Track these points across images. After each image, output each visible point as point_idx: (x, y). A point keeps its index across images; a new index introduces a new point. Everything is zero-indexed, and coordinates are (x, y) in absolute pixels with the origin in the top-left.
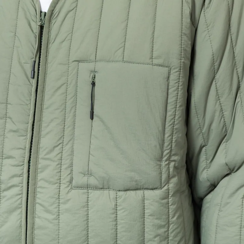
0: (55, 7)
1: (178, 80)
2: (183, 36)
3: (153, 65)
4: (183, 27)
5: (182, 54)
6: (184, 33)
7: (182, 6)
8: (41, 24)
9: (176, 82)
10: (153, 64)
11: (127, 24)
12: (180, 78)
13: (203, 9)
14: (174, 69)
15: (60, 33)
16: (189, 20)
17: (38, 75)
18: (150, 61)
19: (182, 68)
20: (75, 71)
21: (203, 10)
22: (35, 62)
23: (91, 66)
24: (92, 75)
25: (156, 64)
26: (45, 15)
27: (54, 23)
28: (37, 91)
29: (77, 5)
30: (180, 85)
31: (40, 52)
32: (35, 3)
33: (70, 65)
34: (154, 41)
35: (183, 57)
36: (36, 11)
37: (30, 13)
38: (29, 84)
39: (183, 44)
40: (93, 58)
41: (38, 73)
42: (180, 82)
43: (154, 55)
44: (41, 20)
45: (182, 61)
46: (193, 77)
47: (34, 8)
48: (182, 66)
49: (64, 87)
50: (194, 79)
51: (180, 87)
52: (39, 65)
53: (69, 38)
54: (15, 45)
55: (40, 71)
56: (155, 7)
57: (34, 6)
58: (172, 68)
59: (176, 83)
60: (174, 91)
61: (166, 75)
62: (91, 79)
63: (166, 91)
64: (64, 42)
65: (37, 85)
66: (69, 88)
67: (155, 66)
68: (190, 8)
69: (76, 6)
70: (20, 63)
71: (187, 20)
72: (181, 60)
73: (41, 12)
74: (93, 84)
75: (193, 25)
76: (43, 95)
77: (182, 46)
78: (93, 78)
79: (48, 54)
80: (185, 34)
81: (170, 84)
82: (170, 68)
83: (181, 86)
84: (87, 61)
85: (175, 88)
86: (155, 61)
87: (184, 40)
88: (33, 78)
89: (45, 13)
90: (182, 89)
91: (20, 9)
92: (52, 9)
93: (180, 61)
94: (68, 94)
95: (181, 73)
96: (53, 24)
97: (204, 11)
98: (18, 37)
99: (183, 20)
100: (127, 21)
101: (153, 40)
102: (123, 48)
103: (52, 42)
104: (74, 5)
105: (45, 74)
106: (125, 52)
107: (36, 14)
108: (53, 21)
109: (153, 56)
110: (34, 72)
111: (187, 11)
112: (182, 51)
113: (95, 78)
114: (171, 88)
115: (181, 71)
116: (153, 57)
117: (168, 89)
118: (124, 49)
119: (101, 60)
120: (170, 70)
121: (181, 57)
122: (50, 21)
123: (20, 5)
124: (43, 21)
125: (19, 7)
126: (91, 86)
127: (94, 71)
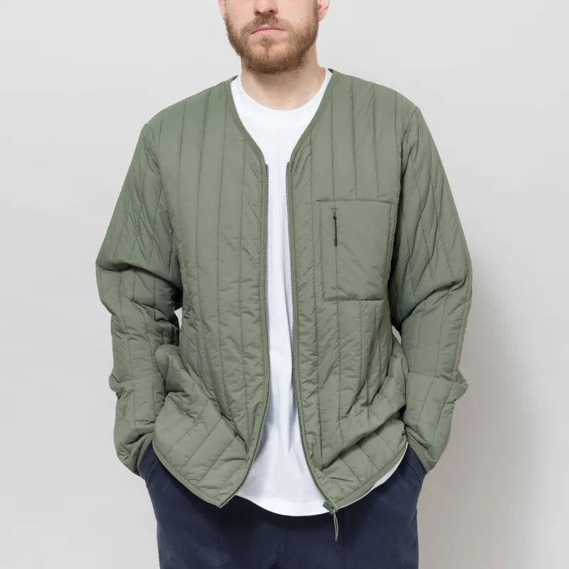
9: (394, 215)
10: (380, 201)
20: (318, 209)
25: (382, 201)
33: (313, 204)
37: (255, 166)
40: (331, 198)
61: (389, 209)
66: (314, 222)
81: (391, 217)
82: (392, 204)
84: (327, 200)
92: (292, 161)
98: (246, 185)
102: (355, 189)
106: (357, 192)
109: (379, 195)
114: (392, 220)
117: (390, 221)
119: (338, 200)
122: (292, 170)
126: (334, 221)
127: (334, 209)
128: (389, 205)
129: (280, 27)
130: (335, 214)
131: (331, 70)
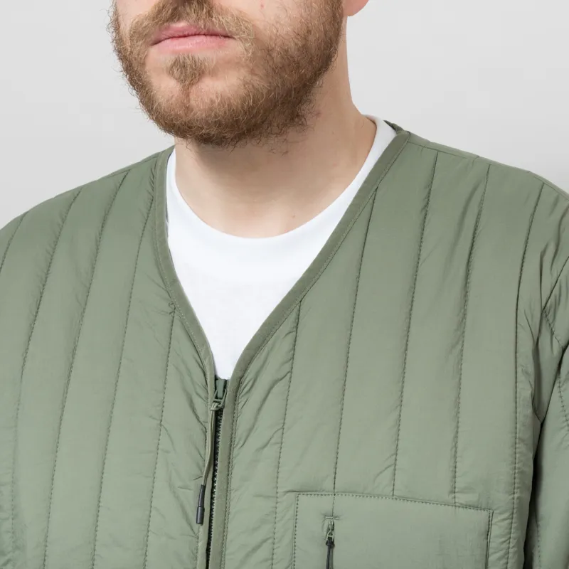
0: (245, 371)
1: (509, 536)
2: (519, 443)
3: (456, 506)
4: (518, 426)
5: (517, 481)
6: (520, 439)
7: (516, 383)
8: (217, 407)
9: (503, 539)
10: (457, 504)
11: (400, 416)
12: (512, 530)
13: (557, 381)
14: (500, 514)
15: (256, 426)
16: (529, 411)
17: (211, 516)
18: (449, 498)
19: (515, 511)
20: (291, 512)
21: (557, 385)
22: (204, 487)
23: (324, 503)
24: (327, 522)
25: (461, 504)
26: (225, 387)
27: (243, 403)
28: (208, 550)
29: (292, 368)
30: (511, 545)
31: (215, 471)
32: (202, 358)
33: (279, 500)
34: (458, 454)
35: (518, 488)
36: (205, 375)
37: (192, 379)
38: (191, 533)
39: (517, 461)
40: (328, 485)
41: (211, 510)
42: (511, 540)
43: (457, 485)
44: (216, 397)
45: (516, 496)
46: (537, 521)
47: (201, 368)
48: (515, 506)
49: (267, 546)
50: (538, 526)
51: (511, 550)
52: (212, 493)
53: (276, 439)
54: (160, 447)
55: (214, 507)
56: (457, 380)
57: (201, 365)
58: (495, 512)
59: (504, 542)
60: (500, 559)
61: (483, 527)
62: (325, 533)
63: (484, 561)
64: (266, 449)
65: (209, 538)
66: (277, 548)
67: (461, 509)
68: (531, 385)
69: (291, 372)
70: (171, 486)
71: (526, 411)
72: (514, 493)
73: (216, 378)
74: (331, 544)
75: (536, 414)
76: (221, 560)
77: (517, 466)
78: (330, 531)
79: (230, 469)
80: (522, 440)
81: (492, 545)
82: (491, 511)
83: (513, 547)
84: (316, 491)
85: (501, 553)
86: (462, 498)
87: (520, 453)
88: (202, 523)
89: (226, 381)
90: (515, 553)
91: (171, 368)
92: (240, 375)
93: (512, 496)
94: (274, 562)
95: (514, 521)
96: (240, 406)
97: (559, 387)
98: (166, 430)
99: (518, 410)
100: (399, 407)
101: (456, 452)
102: (393, 468)
103: (240, 445)
104: (287, 367)
105: (226, 512)
106: (396, 476)
107: (205, 383)
108: (242, 400)
109: (455, 488)
110: (203, 510)
111: (526, 392)
112: (516, 475)
113: (333, 530)
114: (493, 553)
115: (515, 516)
116: (457, 490)
117: (487, 556)
118: (395, 470)
119: (345, 492)
120: (491, 515)
121: (514, 489)
122: (235, 399)
123: (170, 359)
124: (222, 401)
125: (169, 364)
126: (326, 548)
127: (332, 516)
128: (485, 514)
129: (218, 29)
130: (332, 529)
131: (393, 126)
